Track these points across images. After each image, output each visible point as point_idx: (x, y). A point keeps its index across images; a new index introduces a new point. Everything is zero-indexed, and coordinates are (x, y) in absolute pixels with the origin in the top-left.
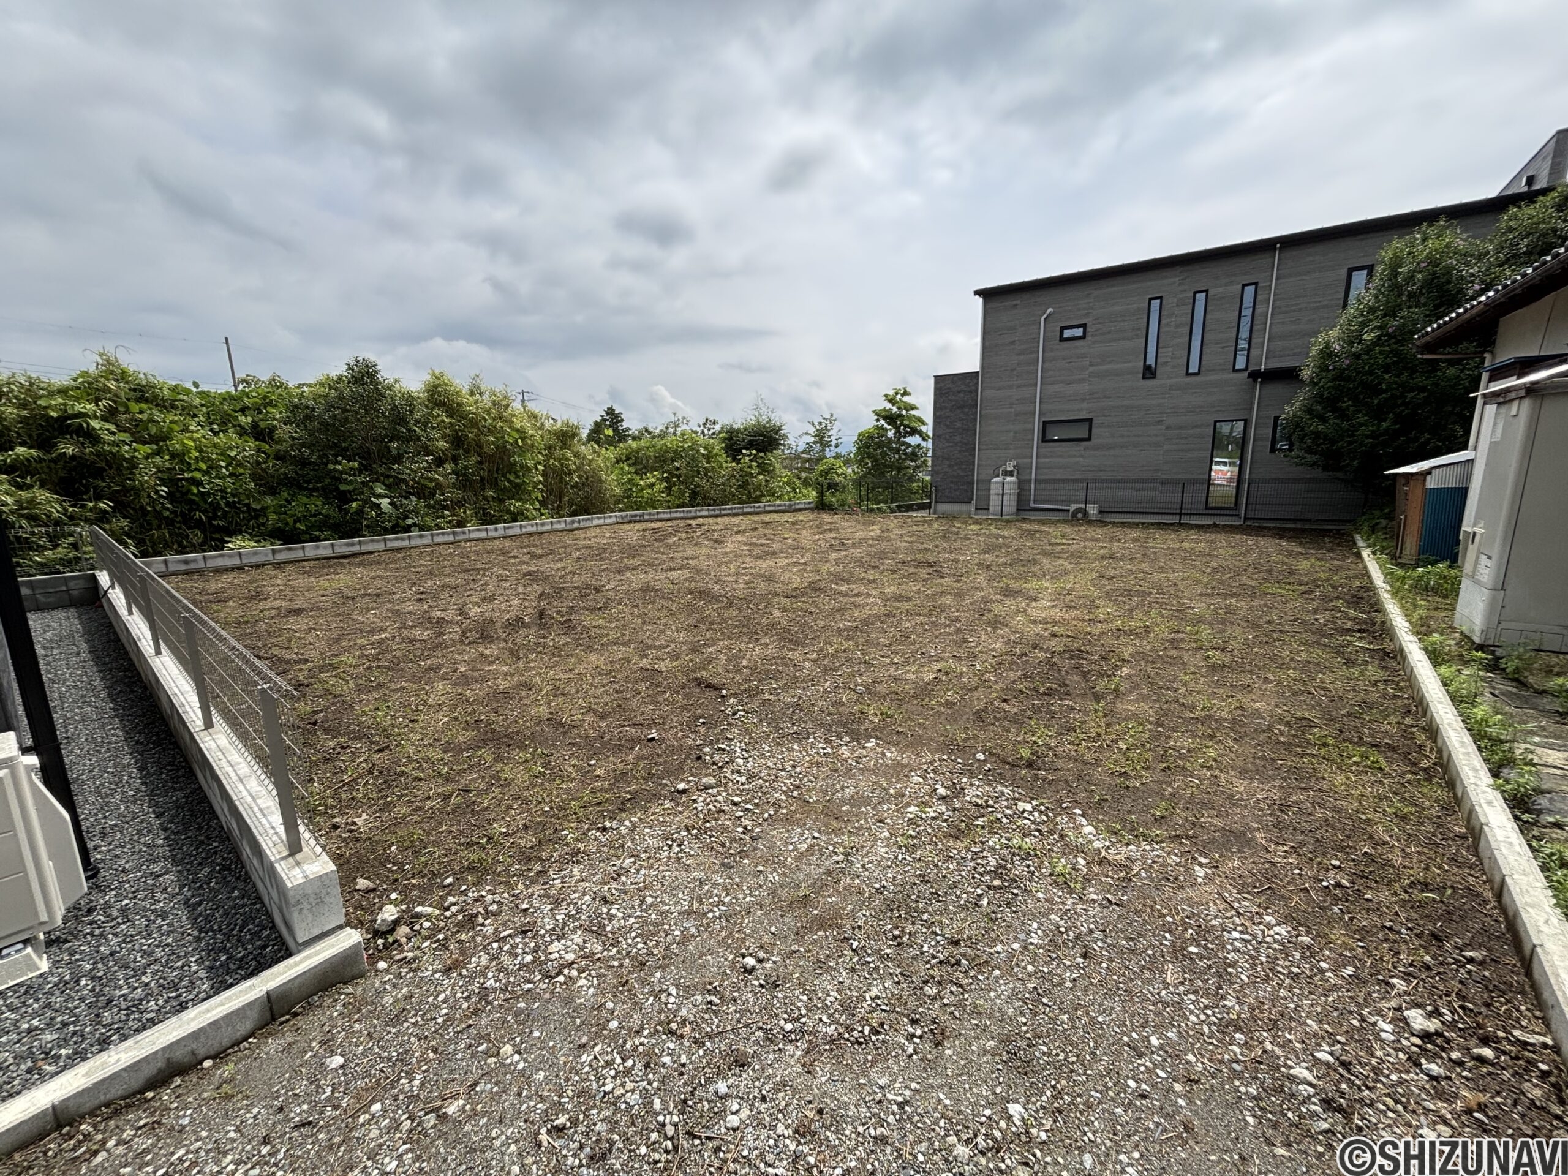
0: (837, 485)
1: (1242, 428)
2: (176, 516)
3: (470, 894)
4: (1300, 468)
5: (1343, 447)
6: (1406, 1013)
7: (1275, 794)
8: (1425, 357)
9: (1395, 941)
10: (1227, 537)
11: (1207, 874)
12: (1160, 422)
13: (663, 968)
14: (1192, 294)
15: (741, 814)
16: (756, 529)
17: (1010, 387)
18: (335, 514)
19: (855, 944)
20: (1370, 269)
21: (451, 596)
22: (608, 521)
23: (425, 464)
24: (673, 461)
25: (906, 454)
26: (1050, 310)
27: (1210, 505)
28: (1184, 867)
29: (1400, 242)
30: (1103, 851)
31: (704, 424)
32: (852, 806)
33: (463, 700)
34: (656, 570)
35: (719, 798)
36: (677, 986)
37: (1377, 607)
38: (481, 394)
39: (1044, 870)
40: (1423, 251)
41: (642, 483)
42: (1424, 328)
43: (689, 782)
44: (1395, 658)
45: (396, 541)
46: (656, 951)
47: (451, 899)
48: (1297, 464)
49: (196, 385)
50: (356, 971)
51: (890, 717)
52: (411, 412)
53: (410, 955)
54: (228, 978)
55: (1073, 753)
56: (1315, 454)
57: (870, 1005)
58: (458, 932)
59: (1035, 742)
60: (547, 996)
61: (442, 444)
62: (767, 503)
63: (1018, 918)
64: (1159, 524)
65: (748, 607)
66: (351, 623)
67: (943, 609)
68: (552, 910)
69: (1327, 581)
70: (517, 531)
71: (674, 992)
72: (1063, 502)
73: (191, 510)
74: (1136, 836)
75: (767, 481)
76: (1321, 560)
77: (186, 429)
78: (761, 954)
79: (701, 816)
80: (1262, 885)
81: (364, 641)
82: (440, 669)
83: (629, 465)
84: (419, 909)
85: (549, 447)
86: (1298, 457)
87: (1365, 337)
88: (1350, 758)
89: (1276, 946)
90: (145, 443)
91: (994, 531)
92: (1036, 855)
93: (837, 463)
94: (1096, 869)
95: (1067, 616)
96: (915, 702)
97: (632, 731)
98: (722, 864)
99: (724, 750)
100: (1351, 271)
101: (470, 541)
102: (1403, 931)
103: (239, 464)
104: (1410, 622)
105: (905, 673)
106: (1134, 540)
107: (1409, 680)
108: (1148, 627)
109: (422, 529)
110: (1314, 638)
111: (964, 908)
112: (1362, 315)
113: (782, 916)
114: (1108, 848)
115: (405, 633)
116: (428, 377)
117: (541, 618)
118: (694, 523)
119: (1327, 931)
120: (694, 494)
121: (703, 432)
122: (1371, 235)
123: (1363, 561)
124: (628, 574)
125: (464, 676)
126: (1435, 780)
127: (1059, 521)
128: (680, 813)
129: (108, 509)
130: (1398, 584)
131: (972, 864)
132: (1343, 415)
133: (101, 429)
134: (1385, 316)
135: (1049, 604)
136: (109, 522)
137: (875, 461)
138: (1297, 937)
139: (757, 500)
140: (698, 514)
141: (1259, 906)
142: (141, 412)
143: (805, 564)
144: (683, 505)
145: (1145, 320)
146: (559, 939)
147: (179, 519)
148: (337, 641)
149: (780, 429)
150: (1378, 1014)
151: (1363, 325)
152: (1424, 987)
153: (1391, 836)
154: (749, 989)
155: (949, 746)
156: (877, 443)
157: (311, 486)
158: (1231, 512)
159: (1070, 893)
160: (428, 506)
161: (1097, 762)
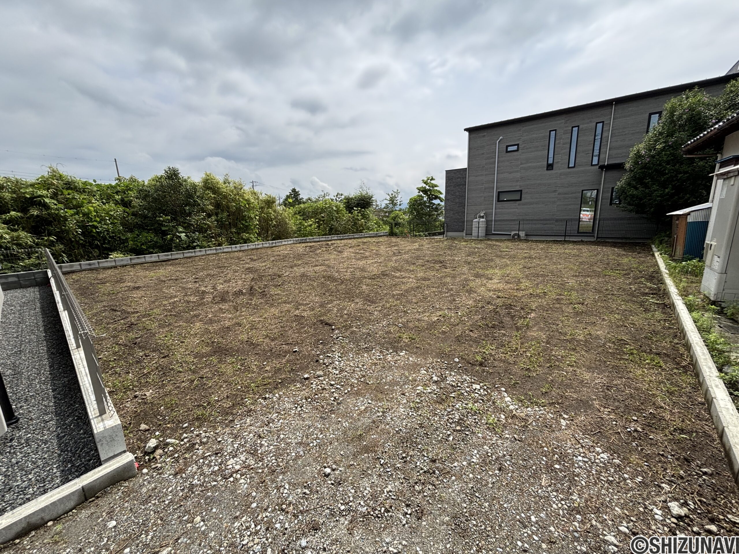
0: (400, 223)
1: (596, 193)
2: (86, 243)
3: (195, 433)
4: (624, 213)
5: (646, 202)
6: (669, 504)
7: (605, 380)
8: (687, 156)
9: (665, 462)
10: (589, 247)
11: (567, 424)
12: (555, 191)
13: (283, 473)
14: (571, 128)
15: (334, 390)
16: (359, 245)
17: (482, 175)
18: (160, 241)
19: (382, 461)
20: (660, 113)
21: (210, 280)
22: (289, 242)
23: (202, 217)
24: (321, 213)
25: (433, 208)
26: (501, 137)
27: (580, 231)
28: (555, 420)
29: (674, 101)
30: (514, 411)
31: (337, 196)
32: (390, 386)
33: (207, 331)
34: (309, 266)
35: (324, 382)
36: (289, 484)
37: (662, 281)
38: (229, 183)
39: (483, 421)
40: (686, 104)
41: (306, 224)
42: (687, 142)
43: (311, 373)
44: (670, 307)
45: (188, 253)
46: (281, 464)
47: (185, 435)
48: (623, 211)
49: (95, 181)
50: (130, 474)
51: (414, 339)
52: (195, 192)
53: (159, 465)
54: (70, 476)
55: (503, 358)
56: (632, 205)
57: (386, 496)
58: (185, 453)
59: (484, 353)
60: (223, 489)
61: (211, 207)
62: (365, 233)
63: (468, 448)
64: (554, 241)
65: (350, 284)
66: (162, 293)
67: (445, 284)
68: (232, 441)
69: (637, 268)
70: (246, 248)
71: (287, 487)
72: (508, 231)
73: (93, 240)
74: (532, 403)
75: (366, 222)
76: (635, 258)
77: (90, 202)
78: (334, 466)
79: (314, 391)
80: (595, 431)
81: (166, 302)
82: (199, 316)
83: (300, 216)
84: (168, 440)
85: (262, 208)
86: (623, 207)
87: (657, 147)
88: (645, 361)
89: (601, 465)
90: (71, 209)
91: (474, 245)
92: (479, 413)
93: (400, 213)
94: (510, 421)
95: (506, 288)
96: (427, 332)
97: (286, 347)
98: (321, 417)
99: (330, 357)
100: (650, 115)
101: (224, 253)
102: (669, 456)
103: (115, 218)
104: (678, 289)
105: (423, 317)
106: (542, 249)
107: (677, 319)
108: (545, 292)
109: (201, 248)
110: (629, 298)
111: (440, 442)
112: (656, 136)
113: (347, 445)
114: (517, 409)
115: (186, 298)
116: (204, 176)
117: (251, 290)
118: (330, 243)
119: (628, 456)
120: (331, 229)
121: (336, 199)
122: (660, 97)
123: (655, 258)
124: (295, 268)
125: (210, 319)
126: (689, 373)
127: (505, 240)
128: (304, 390)
129: (54, 240)
130: (672, 270)
131: (447, 418)
132: (646, 186)
133: (50, 202)
134: (667, 136)
135: (498, 281)
136: (54, 246)
137: (418, 212)
138: (612, 460)
139: (361, 232)
140: (333, 238)
141: (593, 442)
142: (69, 194)
143: (381, 262)
144: (325, 235)
145: (548, 141)
146: (233, 457)
147: (88, 244)
148: (154, 302)
149: (372, 197)
150: (654, 504)
151: (656, 141)
152: (680, 489)
153: (665, 403)
154: (326, 486)
155: (441, 355)
156: (418, 203)
157: (149, 228)
158: (590, 235)
159: (495, 434)
160: (204, 237)
161: (515, 363)
